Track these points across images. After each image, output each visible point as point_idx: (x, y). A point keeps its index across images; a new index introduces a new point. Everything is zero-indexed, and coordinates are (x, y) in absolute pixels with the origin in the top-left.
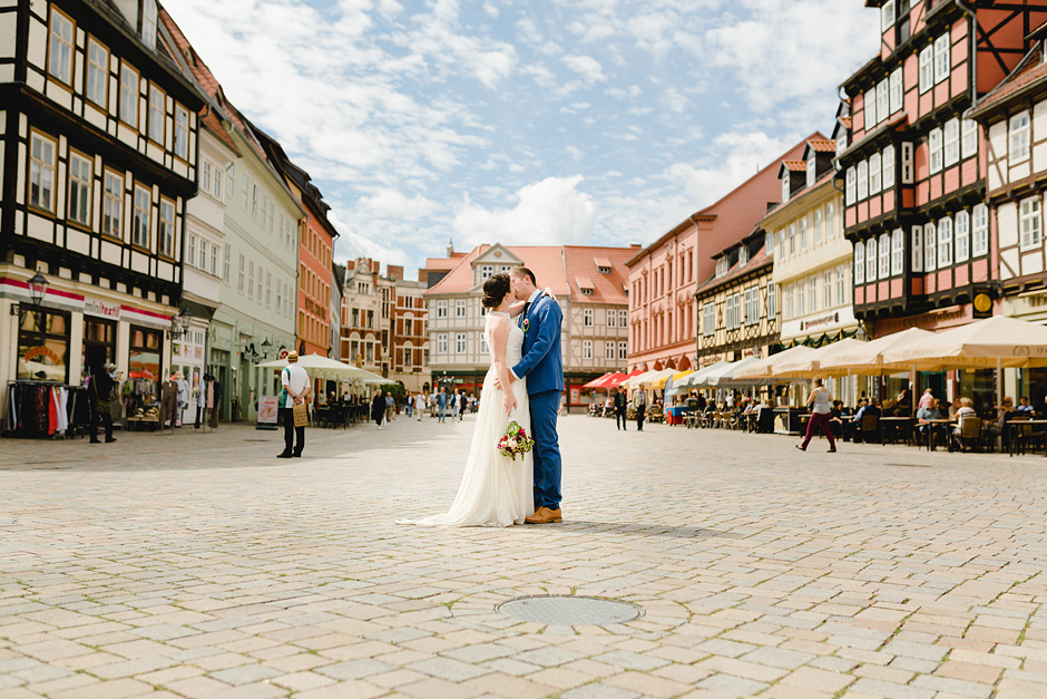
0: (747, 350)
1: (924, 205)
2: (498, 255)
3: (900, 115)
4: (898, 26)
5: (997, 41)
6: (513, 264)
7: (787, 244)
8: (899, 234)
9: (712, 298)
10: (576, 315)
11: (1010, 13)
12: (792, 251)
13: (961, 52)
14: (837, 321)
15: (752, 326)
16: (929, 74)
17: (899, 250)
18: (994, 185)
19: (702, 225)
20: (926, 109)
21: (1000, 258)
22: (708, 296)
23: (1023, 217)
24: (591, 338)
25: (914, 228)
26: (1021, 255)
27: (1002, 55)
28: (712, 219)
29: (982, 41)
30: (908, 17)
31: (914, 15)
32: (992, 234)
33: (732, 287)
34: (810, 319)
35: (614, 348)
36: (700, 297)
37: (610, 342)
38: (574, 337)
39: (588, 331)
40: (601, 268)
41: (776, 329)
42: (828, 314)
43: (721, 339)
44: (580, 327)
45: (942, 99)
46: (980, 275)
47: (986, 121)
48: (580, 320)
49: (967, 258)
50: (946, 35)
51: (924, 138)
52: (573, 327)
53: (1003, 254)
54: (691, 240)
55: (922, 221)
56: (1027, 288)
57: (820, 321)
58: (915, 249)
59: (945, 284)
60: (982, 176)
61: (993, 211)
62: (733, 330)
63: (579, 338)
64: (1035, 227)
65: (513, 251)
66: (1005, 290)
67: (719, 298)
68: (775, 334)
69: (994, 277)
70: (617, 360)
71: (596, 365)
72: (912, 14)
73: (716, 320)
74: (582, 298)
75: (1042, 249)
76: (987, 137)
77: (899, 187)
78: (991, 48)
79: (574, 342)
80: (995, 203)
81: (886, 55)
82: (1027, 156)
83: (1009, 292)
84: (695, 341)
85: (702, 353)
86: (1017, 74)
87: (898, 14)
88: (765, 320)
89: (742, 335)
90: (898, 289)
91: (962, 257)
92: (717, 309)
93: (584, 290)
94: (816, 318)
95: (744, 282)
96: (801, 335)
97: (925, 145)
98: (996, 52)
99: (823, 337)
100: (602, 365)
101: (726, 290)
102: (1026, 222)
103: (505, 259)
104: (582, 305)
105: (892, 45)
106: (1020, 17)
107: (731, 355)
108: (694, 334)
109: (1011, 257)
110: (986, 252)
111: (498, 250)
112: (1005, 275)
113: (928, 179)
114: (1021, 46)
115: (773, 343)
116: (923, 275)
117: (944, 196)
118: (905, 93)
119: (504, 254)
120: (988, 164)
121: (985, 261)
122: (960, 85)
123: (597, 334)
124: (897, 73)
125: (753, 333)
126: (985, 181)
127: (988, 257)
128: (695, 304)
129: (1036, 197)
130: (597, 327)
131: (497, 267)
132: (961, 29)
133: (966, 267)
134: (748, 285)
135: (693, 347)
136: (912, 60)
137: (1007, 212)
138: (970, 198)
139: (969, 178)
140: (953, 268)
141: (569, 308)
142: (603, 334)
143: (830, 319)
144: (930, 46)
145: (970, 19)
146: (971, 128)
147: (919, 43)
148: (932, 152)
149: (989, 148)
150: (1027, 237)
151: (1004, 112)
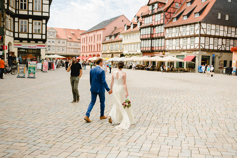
0: (115, 54)
1: (154, 37)
2: (52, 30)
3: (152, 24)
4: (152, 10)
5: (167, 17)
6: (55, 32)
7: (126, 38)
8: (150, 41)
9: (106, 44)
10: (68, 43)
11: (169, 13)
12: (127, 39)
13: (162, 17)
14: (136, 51)
15: (116, 50)
16: (157, 19)
17: (150, 43)
18: (166, 37)
19: (103, 30)
20: (156, 24)
21: (166, 47)
22: (105, 44)
23: (170, 42)
24: (71, 48)
25: (153, 40)
26: (169, 47)
27: (167, 19)
28: (105, 29)
29: (165, 17)
30: (154, 9)
31: (155, 10)
32: (165, 43)
33: (112, 43)
34: (130, 51)
35: (75, 50)
36: (103, 44)
37: (75, 49)
38: (68, 48)
39: (70, 47)
40: (72, 34)
41: (122, 51)
42: (135, 50)
43: (108, 52)
44: (69, 46)
45: (159, 23)
46: (163, 48)
47: (166, 28)
48: (69, 44)
49: (161, 46)
50: (160, 14)
51: (155, 27)
52: (68, 46)
53: (166, 46)
54: (101, 32)
55: (154, 39)
56: (170, 51)
57: (133, 51)
58: (152, 43)
59: (157, 49)
60: (164, 35)
61: (165, 40)
62: (112, 51)
63: (69, 48)
64: (171, 43)
65: (54, 29)
66: (166, 51)
67: (108, 44)
68: (122, 52)
69: (165, 49)
70: (76, 53)
71: (72, 54)
72: (155, 9)
73: (107, 48)
74: (69, 40)
75: (172, 47)
76: (165, 30)
77: (151, 34)
78: (166, 18)
79: (68, 49)
80: (166, 39)
81: (150, 14)
82: (171, 34)
83: (167, 51)
84: (101, 51)
85: (103, 54)
86: (169, 22)
87: (152, 9)
88: (120, 50)
89: (114, 52)
90: (149, 49)
91: (160, 45)
92: (107, 46)
93: (69, 38)
94: (132, 51)
95: (115, 42)
96: (128, 53)
97: (155, 28)
98: (167, 18)
99: (133, 54)
100: (73, 54)
101: (110, 43)
102: (170, 43)
103: (53, 31)
104: (69, 41)
105: (151, 13)
106: (170, 14)
107: (111, 55)
108: (101, 50)
109: (168, 47)
110: (164, 45)
111: (52, 29)
112: (167, 49)
113: (156, 34)
114: (169, 18)
115: (121, 54)
116: (153, 47)
117: (158, 37)
118: (152, 20)
119: (53, 30)
120: (165, 34)
121: (164, 47)
122: (162, 22)
123: (72, 47)
124: (151, 17)
125: (116, 51)
126: (165, 36)
127: (164, 46)
128: (101, 45)
129: (172, 40)
130: (72, 46)
131: (52, 32)
132: (162, 14)
133: (161, 47)
134: (116, 43)
135: (101, 52)
136: (154, 16)
137: (167, 41)
138: (162, 38)
139: (162, 35)
140: (158, 47)
141: (67, 42)
142: (73, 48)
143: (135, 51)
144: (157, 15)
145: (164, 14)
146: (163, 29)
147: (156, 14)
148: (156, 30)
149: (166, 32)
150: (170, 45)
151: (169, 28)
